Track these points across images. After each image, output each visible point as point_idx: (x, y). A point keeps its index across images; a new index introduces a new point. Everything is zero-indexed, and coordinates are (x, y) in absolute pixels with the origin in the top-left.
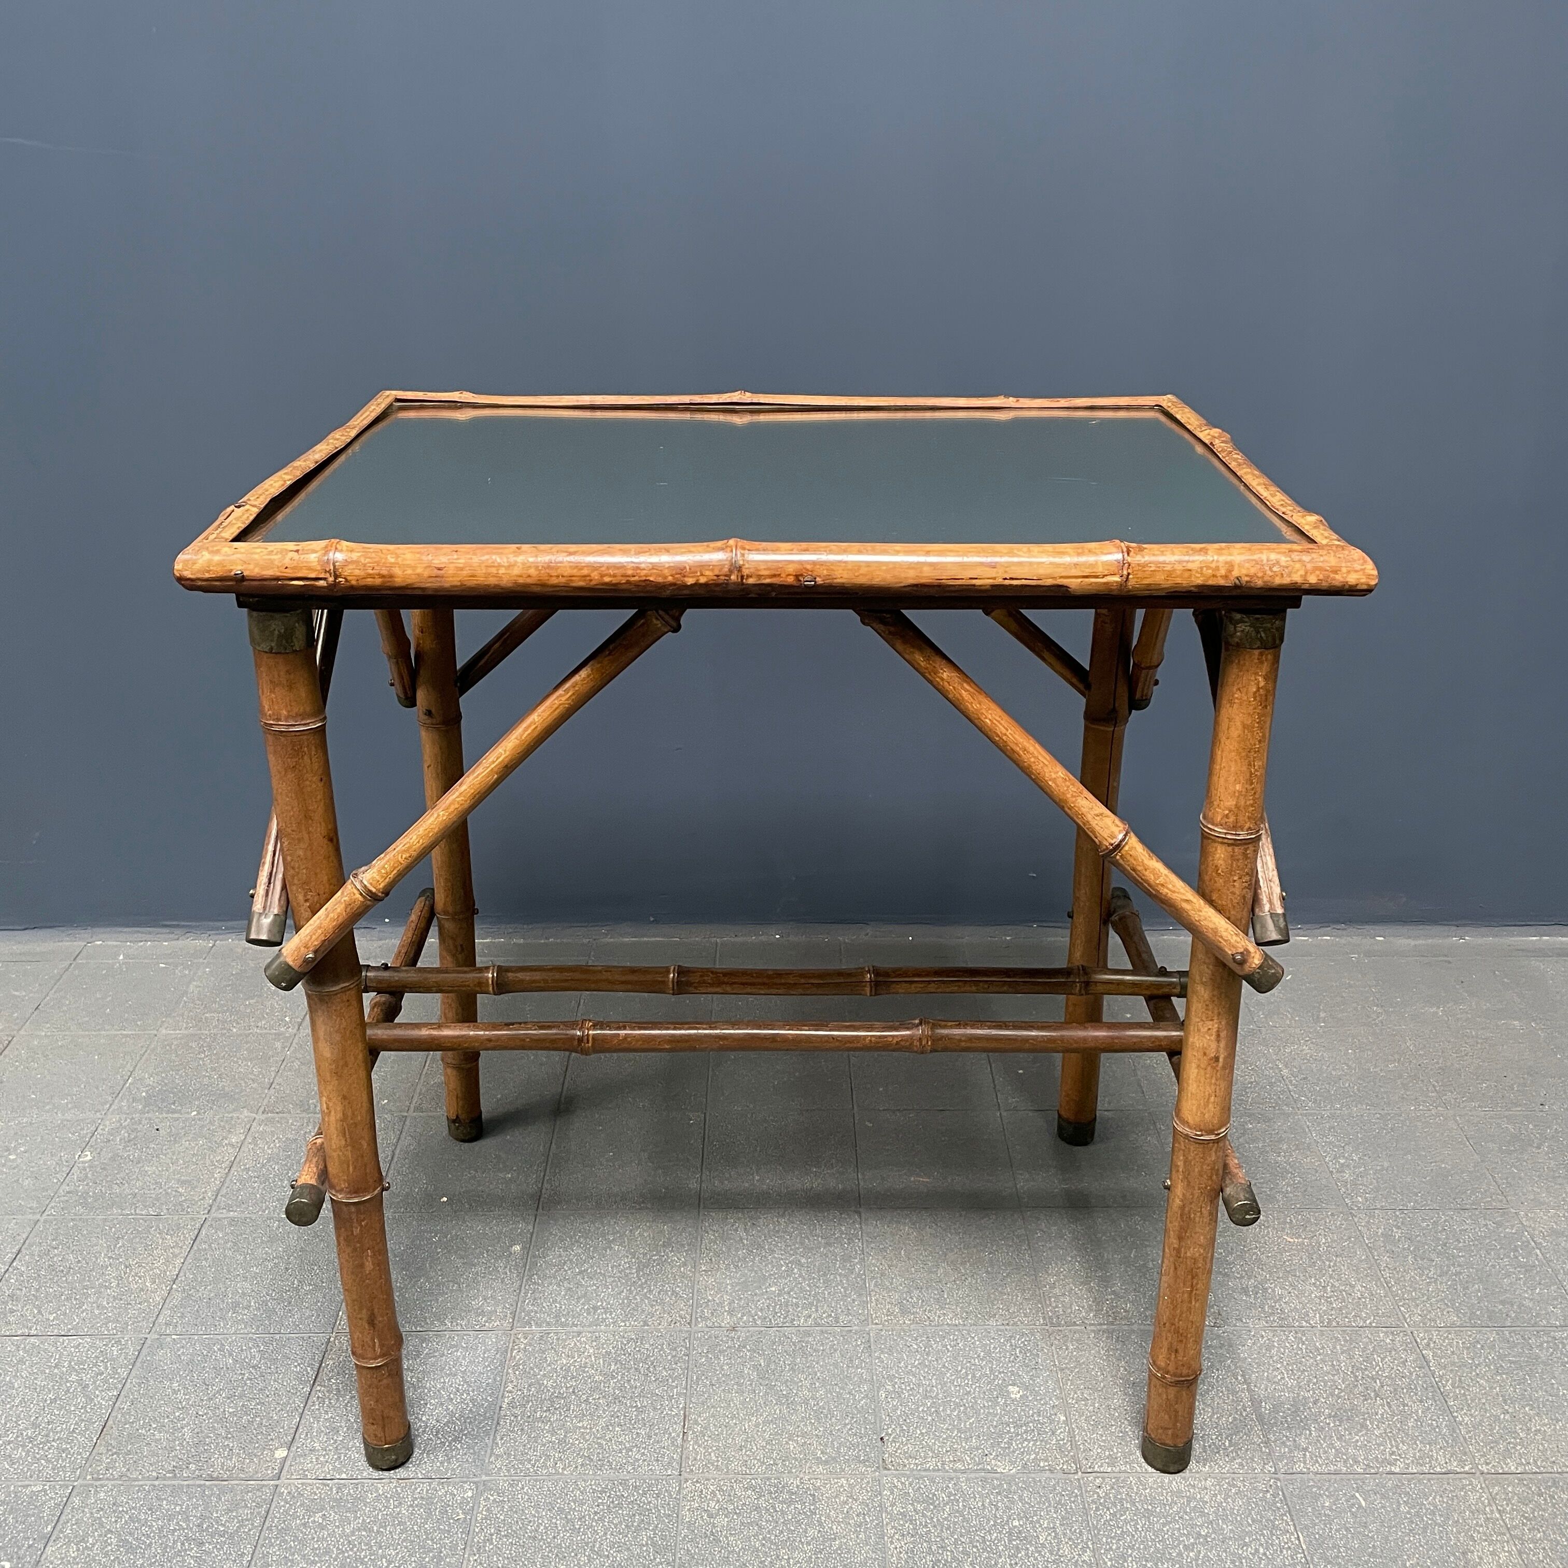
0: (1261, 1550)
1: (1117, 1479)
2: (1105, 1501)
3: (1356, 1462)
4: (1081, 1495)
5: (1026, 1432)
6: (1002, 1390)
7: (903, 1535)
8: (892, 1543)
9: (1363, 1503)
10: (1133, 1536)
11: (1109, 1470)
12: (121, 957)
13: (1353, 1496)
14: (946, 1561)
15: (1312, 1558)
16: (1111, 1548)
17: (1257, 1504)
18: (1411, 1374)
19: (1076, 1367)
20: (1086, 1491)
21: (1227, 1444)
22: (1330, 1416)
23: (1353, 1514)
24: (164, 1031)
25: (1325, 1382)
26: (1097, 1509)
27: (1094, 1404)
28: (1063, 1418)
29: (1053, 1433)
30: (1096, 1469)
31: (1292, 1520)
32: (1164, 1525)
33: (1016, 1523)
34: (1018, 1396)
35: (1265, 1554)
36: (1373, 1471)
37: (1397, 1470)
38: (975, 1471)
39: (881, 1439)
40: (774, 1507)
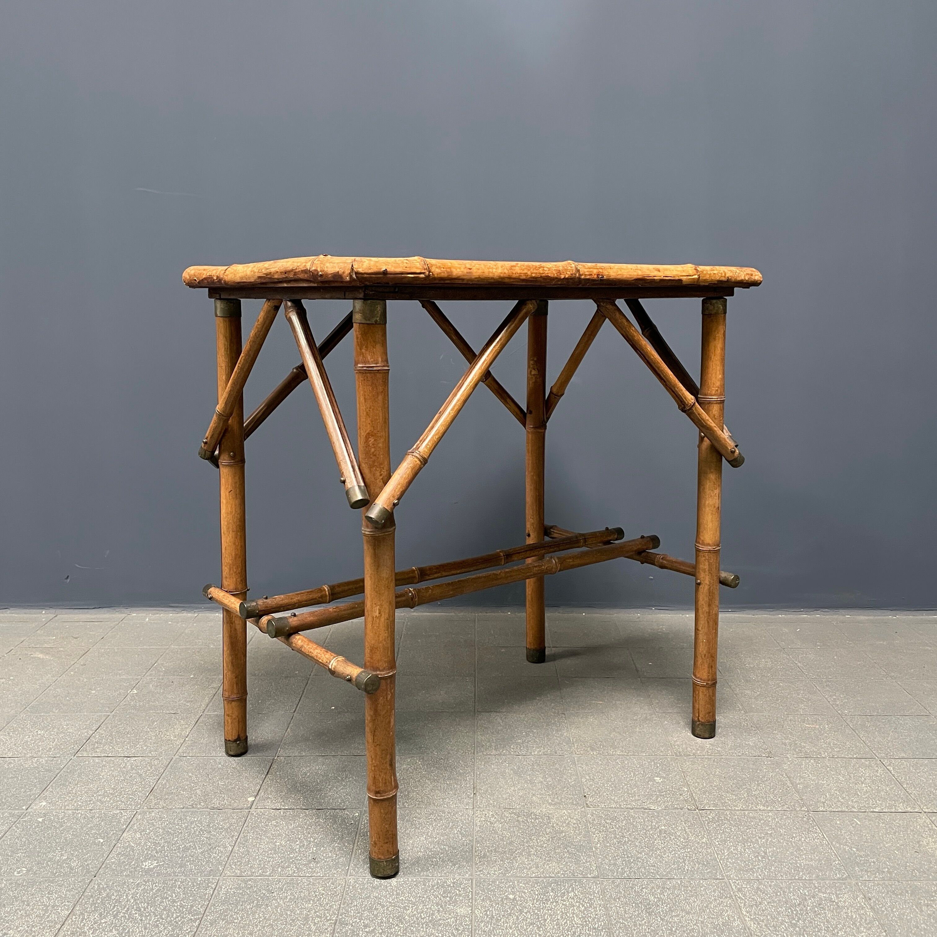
0: (803, 839)
1: (719, 812)
2: (713, 820)
3: (853, 807)
4: (699, 818)
5: (666, 794)
6: (651, 779)
7: (600, 832)
8: (594, 834)
9: (859, 823)
10: (730, 833)
11: (714, 809)
12: (147, 620)
13: (853, 820)
14: (625, 841)
15: (832, 843)
16: (717, 838)
17: (798, 822)
18: (881, 775)
19: (691, 771)
20: (702, 816)
21: (779, 799)
22: (836, 790)
23: (853, 827)
24: (173, 647)
25: (833, 778)
26: (708, 823)
27: (703, 785)
28: (686, 789)
29: (681, 795)
30: (706, 808)
31: (819, 828)
32: (747, 829)
33: (663, 828)
34: (660, 781)
35: (805, 840)
36: (863, 811)
37: (877, 810)
38: (638, 808)
39: (585, 796)
40: (527, 820)
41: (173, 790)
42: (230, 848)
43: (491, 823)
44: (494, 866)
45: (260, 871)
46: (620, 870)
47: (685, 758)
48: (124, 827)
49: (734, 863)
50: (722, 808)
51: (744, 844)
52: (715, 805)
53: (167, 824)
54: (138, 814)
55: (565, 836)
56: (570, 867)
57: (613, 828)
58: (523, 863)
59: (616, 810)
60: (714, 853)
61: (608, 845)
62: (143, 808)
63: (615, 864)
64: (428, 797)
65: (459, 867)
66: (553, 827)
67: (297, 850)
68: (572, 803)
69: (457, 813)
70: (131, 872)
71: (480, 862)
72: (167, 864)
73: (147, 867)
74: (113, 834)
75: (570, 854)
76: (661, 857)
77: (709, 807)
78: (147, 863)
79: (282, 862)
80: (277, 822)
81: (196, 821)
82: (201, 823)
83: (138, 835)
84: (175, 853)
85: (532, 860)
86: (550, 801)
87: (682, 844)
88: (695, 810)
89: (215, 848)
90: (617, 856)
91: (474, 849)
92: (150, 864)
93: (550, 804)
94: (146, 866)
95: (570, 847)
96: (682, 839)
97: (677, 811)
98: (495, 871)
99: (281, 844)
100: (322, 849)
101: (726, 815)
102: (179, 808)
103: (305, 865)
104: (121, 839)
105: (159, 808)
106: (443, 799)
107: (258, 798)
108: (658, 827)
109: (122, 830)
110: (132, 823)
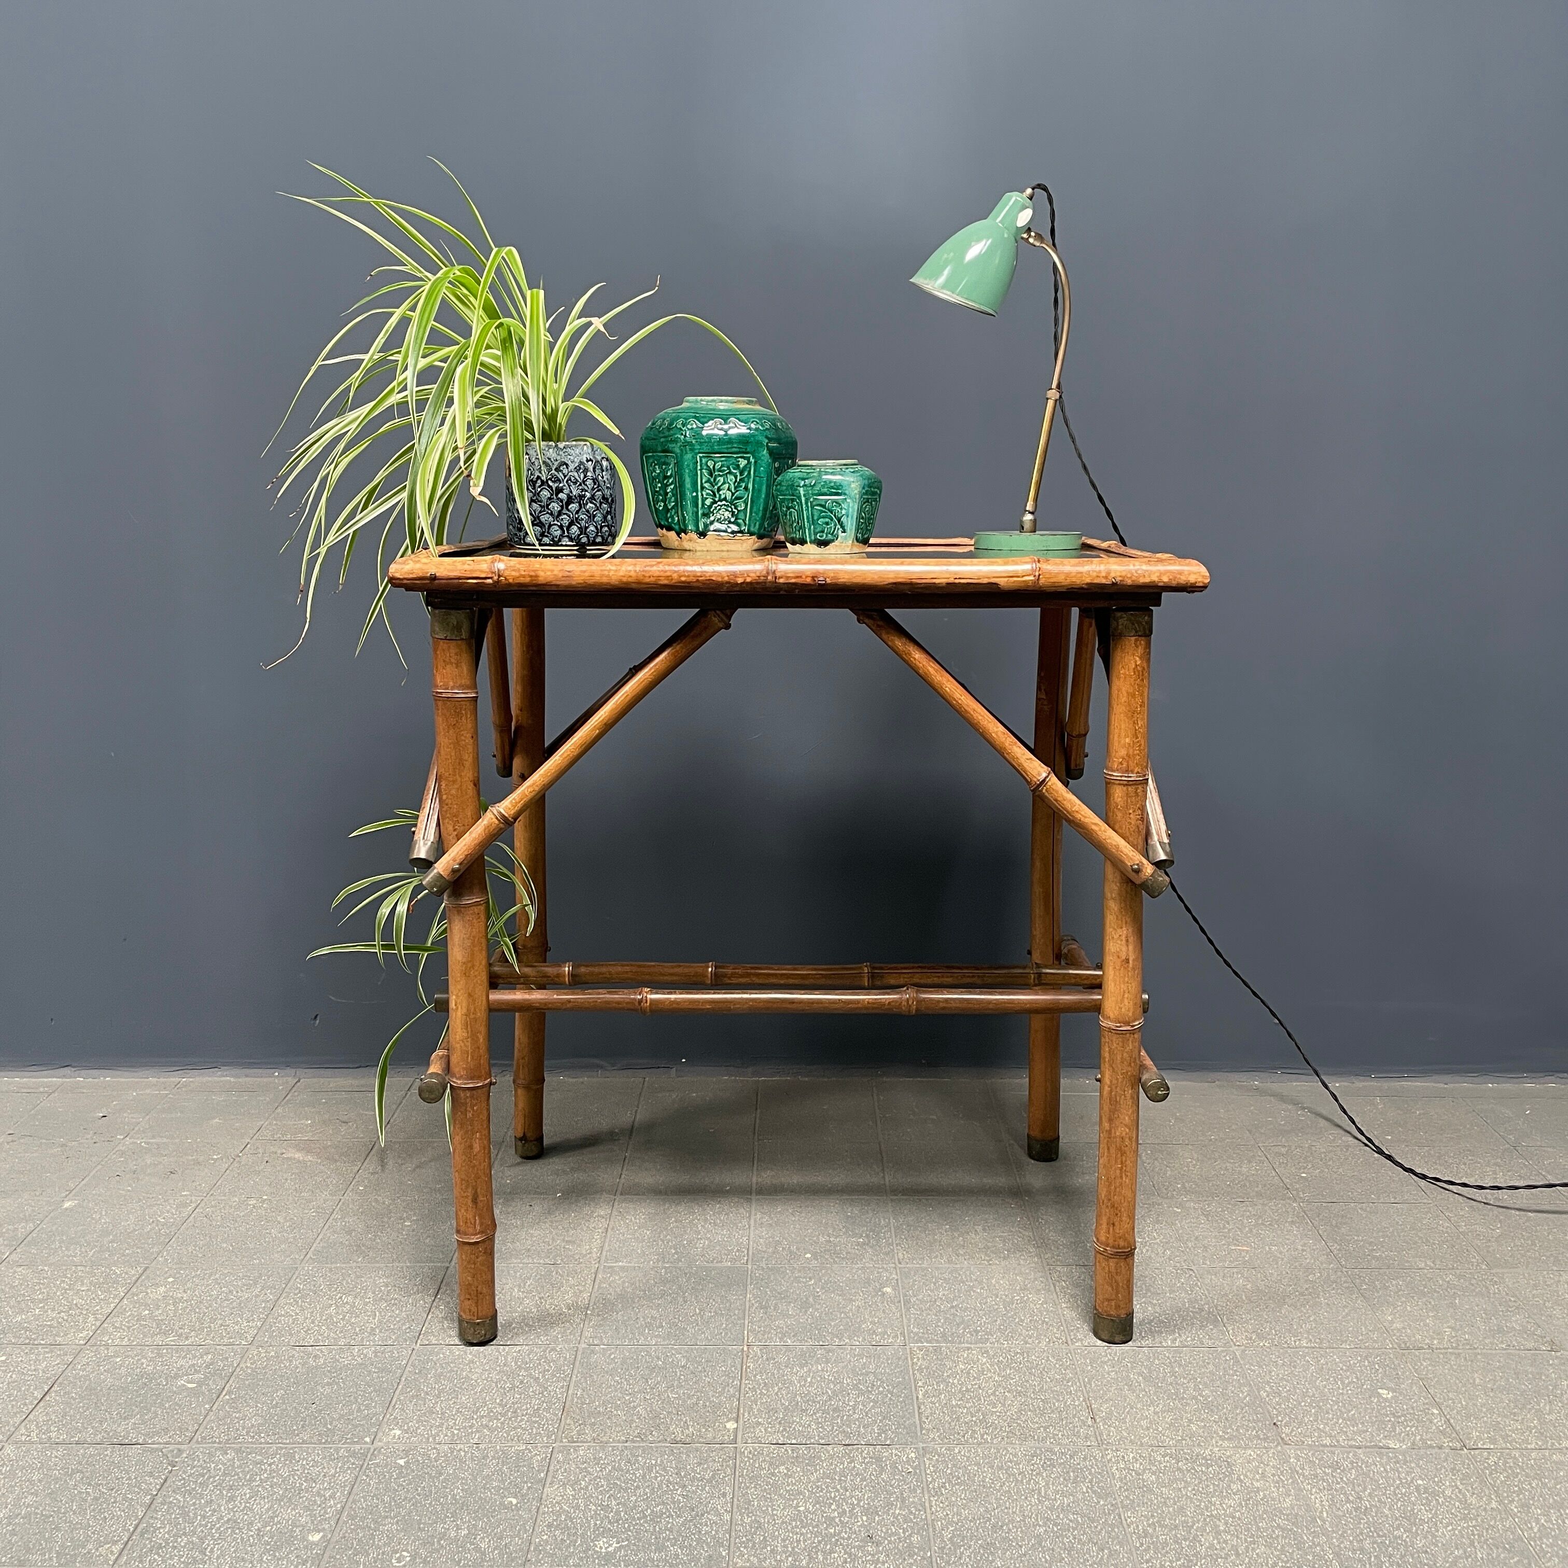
1: (1502, 1453)
2: (1496, 1468)
4: (1473, 1464)
5: (1406, 1420)
6: (1374, 1393)
7: (1320, 1489)
8: (1312, 1494)
10: (1531, 1492)
11: (1492, 1447)
14: (1366, 1507)
16: (1513, 1500)
19: (1434, 1377)
20: (1476, 1461)
26: (1491, 1474)
28: (1436, 1411)
29: (1431, 1422)
30: (1480, 1446)
33: (1420, 1482)
34: (1389, 1396)
38: (1369, 1447)
39: (1275, 1424)
40: (1194, 1469)
41: (599, 1406)
42: (727, 1517)
43: (1138, 1474)
44: (1167, 1552)
45: (790, 1559)
46: (1373, 1559)
47: (1417, 1353)
48: (542, 1475)
49: (1552, 1546)
50: (1504, 1445)
51: (1559, 1511)
52: (1493, 1441)
53: (610, 1471)
54: (556, 1450)
55: (1265, 1496)
56: (1291, 1554)
57: (1338, 1483)
58: (1211, 1546)
59: (1333, 1449)
60: (1515, 1528)
61: (1340, 1513)
62: (561, 1441)
63: (1362, 1550)
64: (1019, 1425)
65: (1110, 1555)
66: (1241, 1481)
67: (837, 1520)
68: (1258, 1437)
69: (1075, 1453)
70: (581, 1559)
71: (1142, 1545)
72: (634, 1544)
73: (603, 1550)
74: (529, 1488)
75: (1283, 1530)
76: (1434, 1536)
77: (1484, 1444)
78: (601, 1542)
79: (819, 1542)
80: (788, 1470)
81: (655, 1465)
82: (665, 1469)
83: (570, 1491)
84: (642, 1525)
85: (1226, 1542)
86: (1221, 1433)
87: (1459, 1512)
88: (1463, 1450)
89: (703, 1515)
90: (1362, 1534)
91: (1124, 1522)
92: (606, 1545)
93: (1222, 1439)
94: (601, 1548)
95: (1280, 1518)
96: (1457, 1503)
97: (1433, 1451)
98: (1171, 1561)
99: (807, 1510)
100: (877, 1518)
101: (1515, 1458)
102: (619, 1442)
103: (859, 1547)
104: (544, 1496)
105: (587, 1442)
106: (1045, 1428)
107: (741, 1422)
108: (1412, 1482)
109: (540, 1480)
110: (552, 1468)
